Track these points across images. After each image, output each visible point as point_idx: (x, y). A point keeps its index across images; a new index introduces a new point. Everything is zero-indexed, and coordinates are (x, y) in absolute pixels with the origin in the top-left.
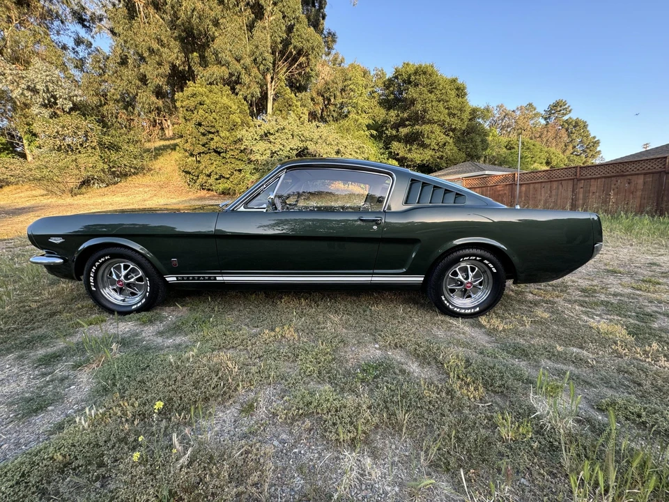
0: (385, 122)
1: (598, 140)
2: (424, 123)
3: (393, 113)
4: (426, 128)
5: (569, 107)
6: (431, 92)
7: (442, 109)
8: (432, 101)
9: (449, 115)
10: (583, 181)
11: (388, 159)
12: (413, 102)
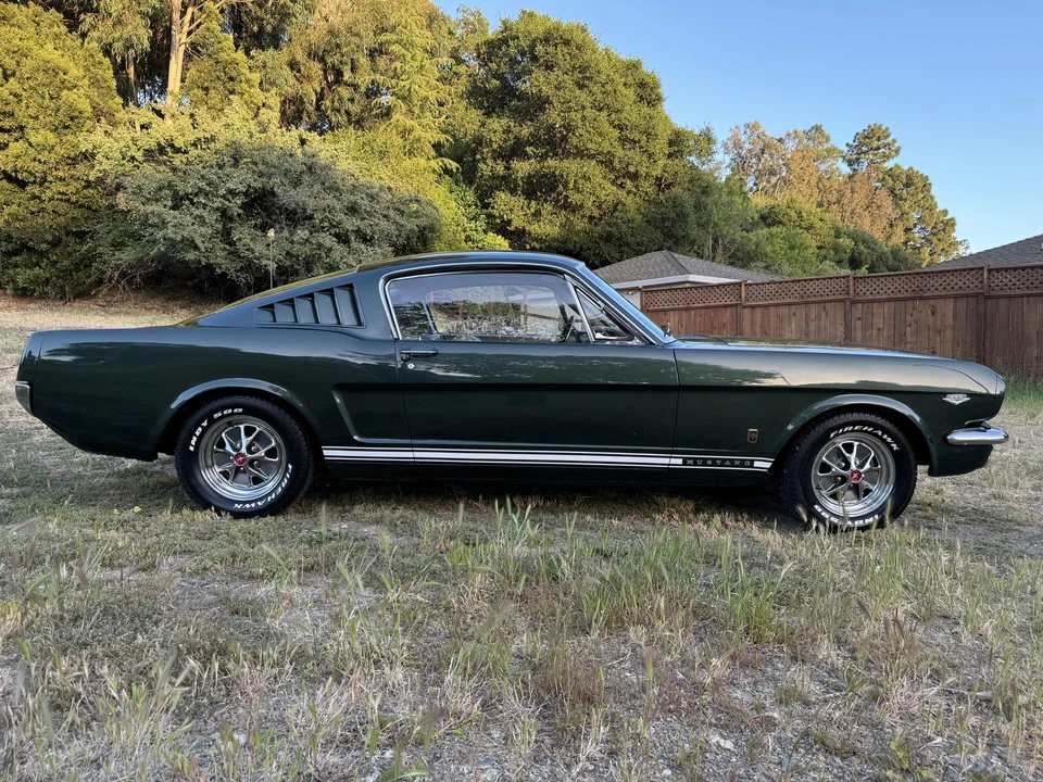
0: (480, 141)
1: (953, 219)
2: (567, 155)
3: (497, 125)
4: (570, 167)
5: (894, 141)
6: (581, 87)
7: (606, 127)
8: (583, 107)
9: (623, 140)
10: (860, 306)
11: (485, 232)
12: (541, 103)
